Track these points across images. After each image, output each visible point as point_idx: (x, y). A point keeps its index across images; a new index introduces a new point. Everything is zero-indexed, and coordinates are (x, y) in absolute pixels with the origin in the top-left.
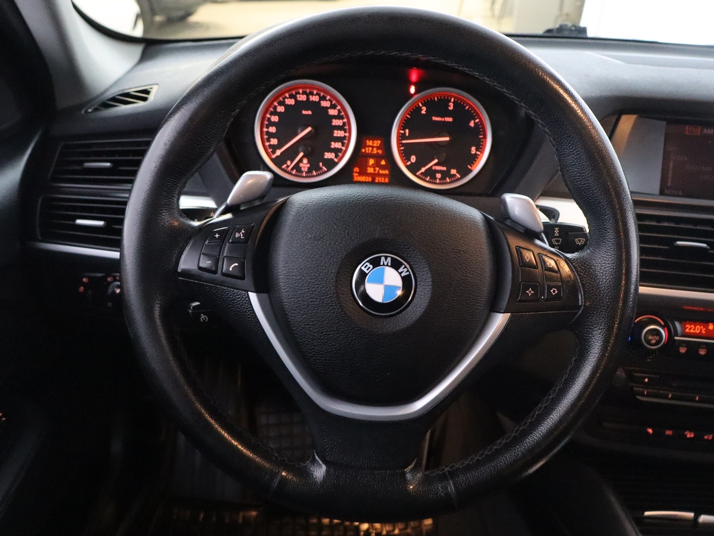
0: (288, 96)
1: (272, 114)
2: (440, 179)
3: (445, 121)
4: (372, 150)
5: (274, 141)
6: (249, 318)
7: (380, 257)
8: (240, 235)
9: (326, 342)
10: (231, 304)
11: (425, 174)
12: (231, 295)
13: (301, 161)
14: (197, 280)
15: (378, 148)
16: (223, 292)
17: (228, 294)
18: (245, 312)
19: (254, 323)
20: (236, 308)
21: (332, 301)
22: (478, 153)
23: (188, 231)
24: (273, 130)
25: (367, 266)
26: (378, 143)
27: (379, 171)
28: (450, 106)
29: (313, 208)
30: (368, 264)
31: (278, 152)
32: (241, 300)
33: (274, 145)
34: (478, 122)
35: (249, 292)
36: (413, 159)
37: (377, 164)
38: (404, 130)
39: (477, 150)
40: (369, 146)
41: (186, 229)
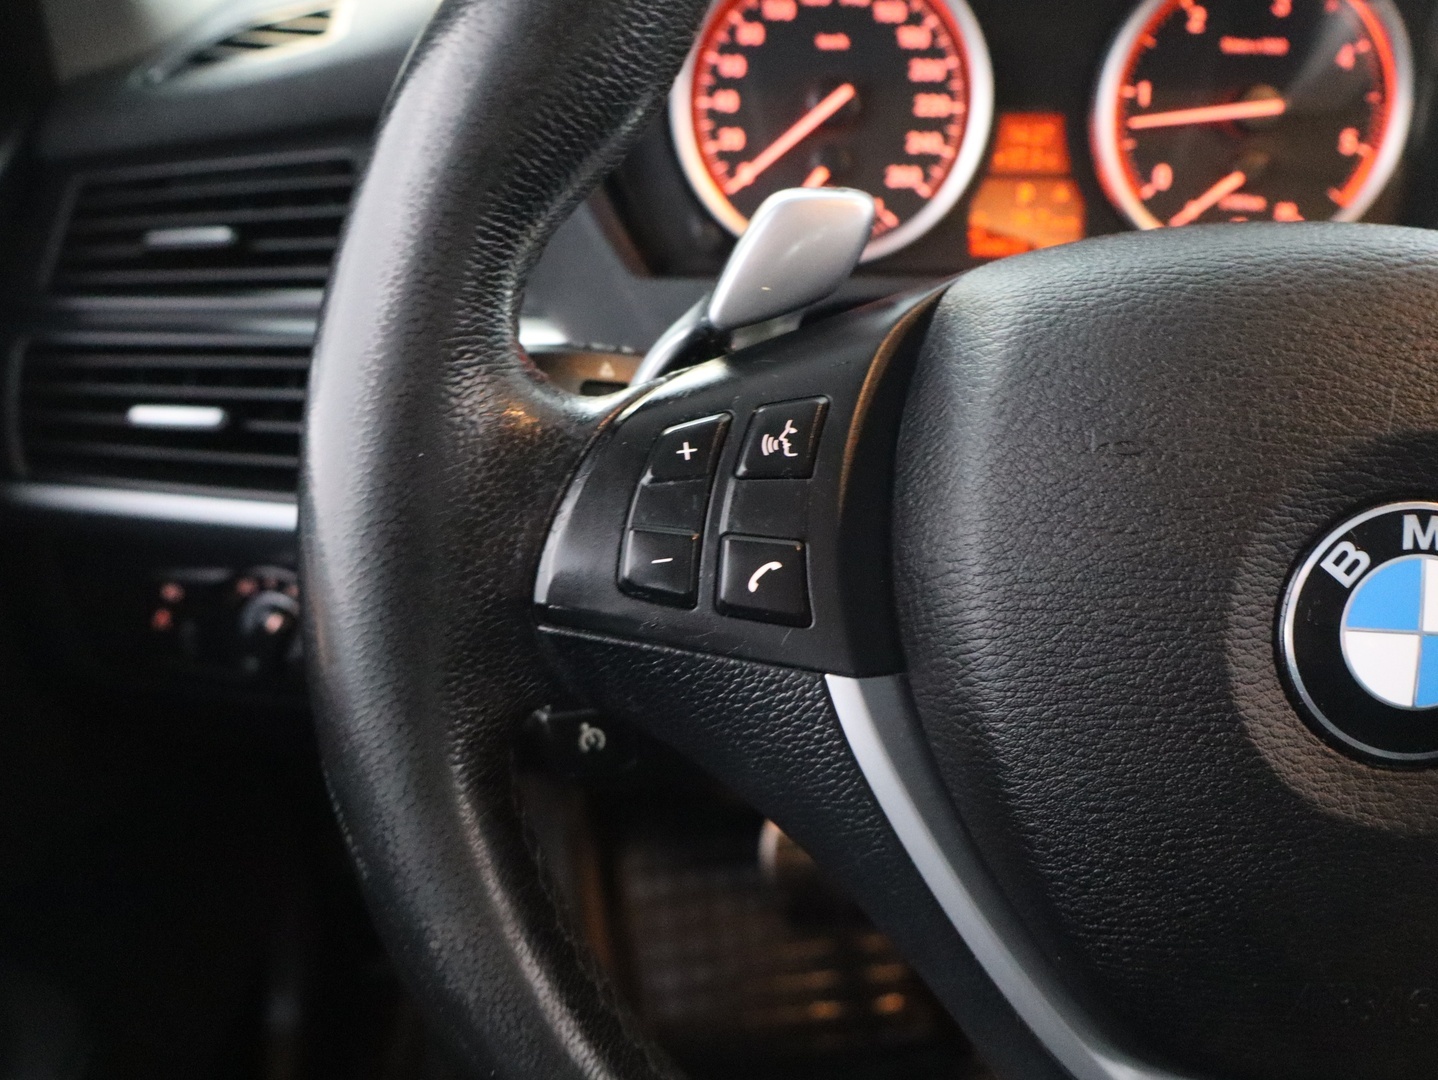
1: (723, 51)
5: (733, 139)
6: (831, 776)
7: (1398, 517)
8: (780, 444)
9: (1170, 877)
10: (755, 726)
12: (754, 690)
14: (613, 635)
16: (721, 677)
17: (741, 685)
18: (813, 753)
19: (851, 795)
20: (772, 741)
21: (1208, 712)
22: (1363, 150)
23: (568, 438)
24: (727, 102)
25: (1344, 555)
29: (1091, 322)
30: (1347, 546)
31: (746, 174)
32: (795, 708)
33: (733, 149)
34: (1364, 52)
35: (828, 677)
36: (1163, 177)
38: (1136, 85)
39: (1359, 141)
41: (559, 430)
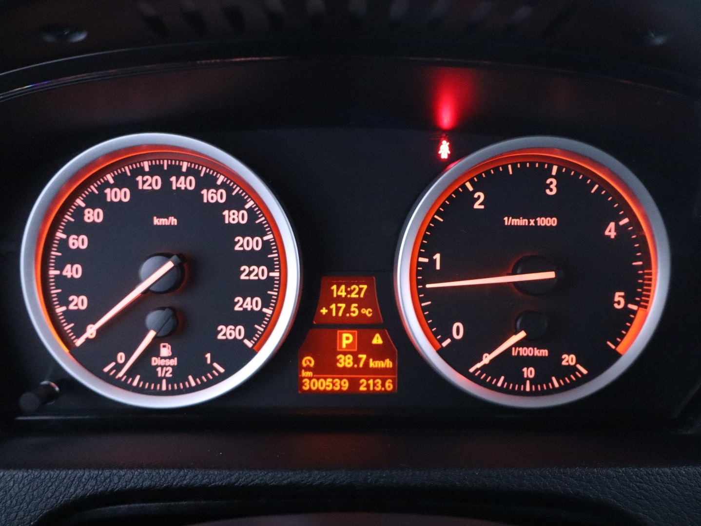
0: (112, 181)
1: (71, 230)
2: (533, 381)
3: (537, 227)
4: (347, 310)
5: (79, 302)
11: (493, 368)
13: (153, 350)
15: (362, 304)
22: (634, 307)
24: (74, 271)
26: (361, 290)
27: (367, 363)
28: (548, 186)
31: (91, 331)
33: (79, 311)
34: (626, 225)
36: (458, 330)
37: (363, 345)
38: (430, 256)
39: (628, 299)
40: (339, 299)
